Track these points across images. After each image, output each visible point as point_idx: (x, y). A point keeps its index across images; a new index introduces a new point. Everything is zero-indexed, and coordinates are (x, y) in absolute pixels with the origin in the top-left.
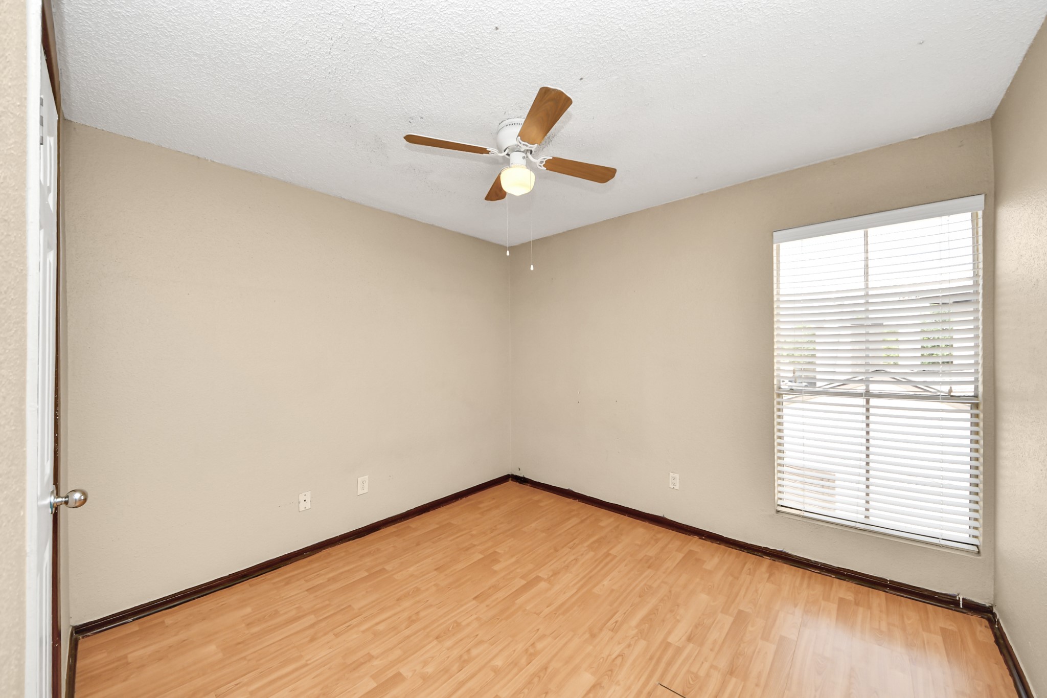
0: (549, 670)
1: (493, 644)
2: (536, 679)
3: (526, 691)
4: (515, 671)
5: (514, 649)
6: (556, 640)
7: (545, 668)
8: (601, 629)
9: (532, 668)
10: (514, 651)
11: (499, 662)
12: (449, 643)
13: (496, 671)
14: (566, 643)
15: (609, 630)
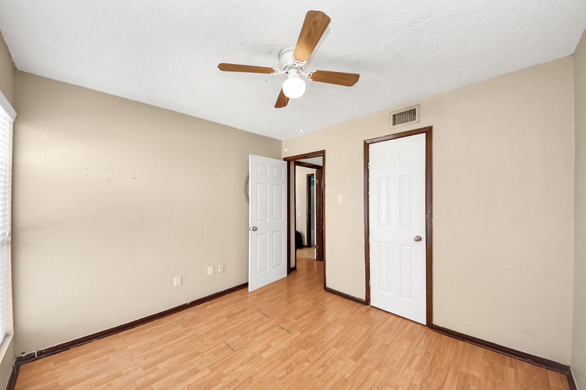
0: (281, 359)
1: (311, 375)
2: (288, 356)
3: (293, 351)
4: (298, 360)
5: (299, 371)
6: (274, 376)
7: (283, 360)
8: (244, 382)
9: (290, 361)
10: (298, 370)
11: (307, 365)
12: (338, 377)
13: (307, 360)
14: (269, 373)
15: (239, 381)
